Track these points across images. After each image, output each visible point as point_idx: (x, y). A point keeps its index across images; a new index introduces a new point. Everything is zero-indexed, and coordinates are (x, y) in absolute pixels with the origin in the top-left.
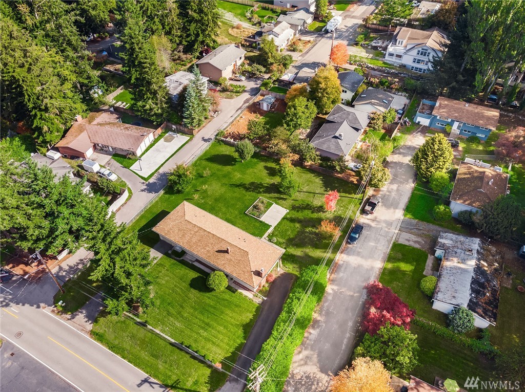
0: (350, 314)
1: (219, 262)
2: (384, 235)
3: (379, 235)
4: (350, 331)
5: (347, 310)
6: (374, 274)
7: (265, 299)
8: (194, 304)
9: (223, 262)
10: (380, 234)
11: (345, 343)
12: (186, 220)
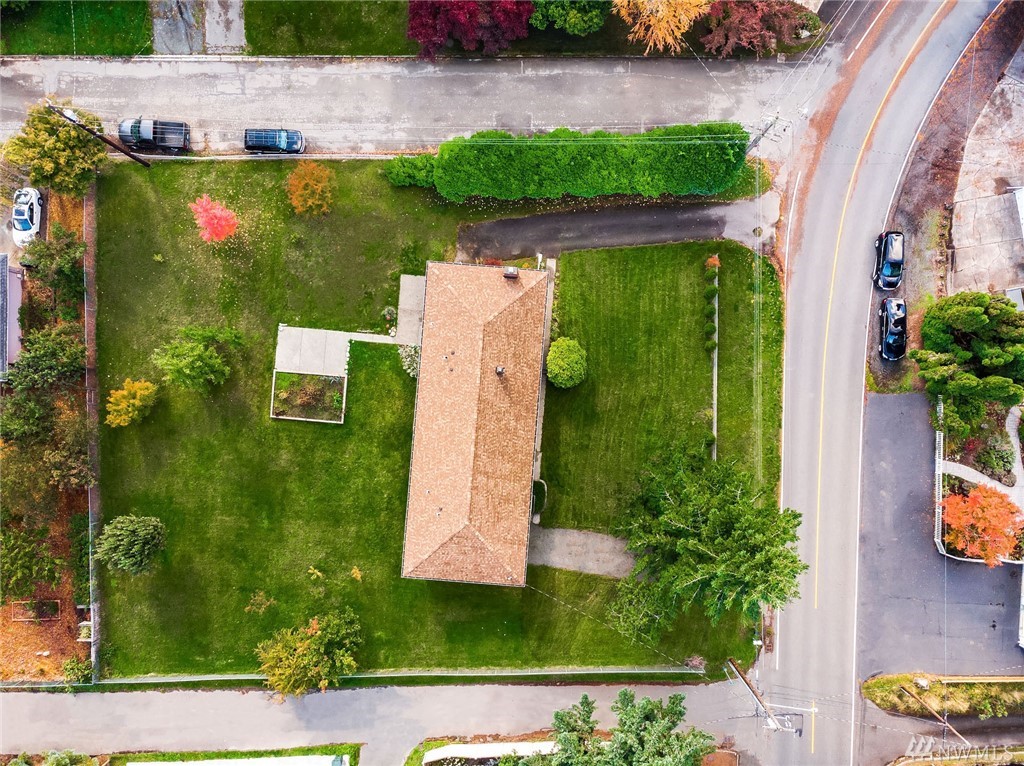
0: (483, 84)
1: (529, 382)
2: (238, 84)
3: (243, 93)
4: (520, 73)
5: (477, 94)
6: (364, 70)
7: (540, 256)
8: (625, 385)
9: (526, 370)
10: (239, 91)
11: (548, 72)
12: (470, 519)
